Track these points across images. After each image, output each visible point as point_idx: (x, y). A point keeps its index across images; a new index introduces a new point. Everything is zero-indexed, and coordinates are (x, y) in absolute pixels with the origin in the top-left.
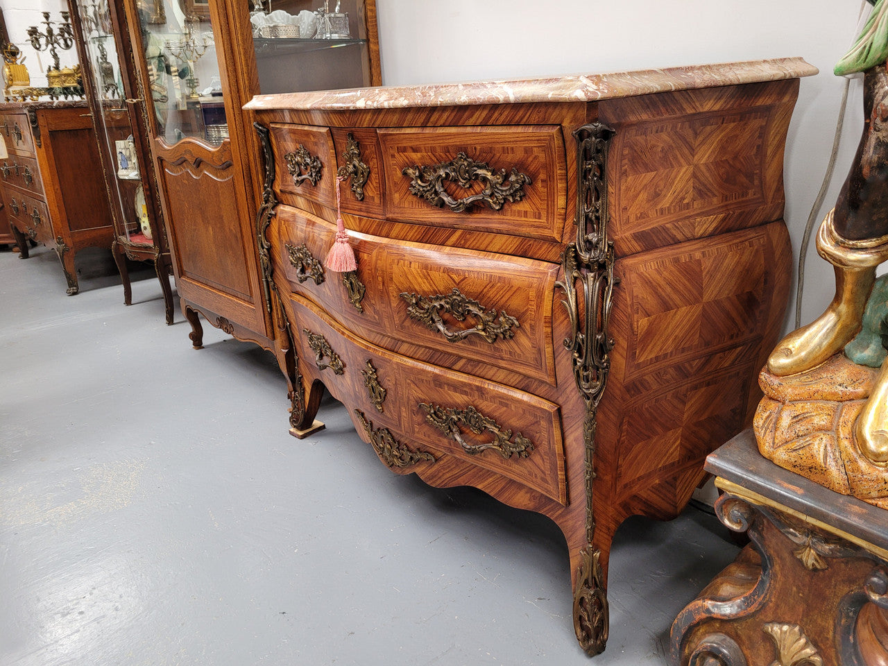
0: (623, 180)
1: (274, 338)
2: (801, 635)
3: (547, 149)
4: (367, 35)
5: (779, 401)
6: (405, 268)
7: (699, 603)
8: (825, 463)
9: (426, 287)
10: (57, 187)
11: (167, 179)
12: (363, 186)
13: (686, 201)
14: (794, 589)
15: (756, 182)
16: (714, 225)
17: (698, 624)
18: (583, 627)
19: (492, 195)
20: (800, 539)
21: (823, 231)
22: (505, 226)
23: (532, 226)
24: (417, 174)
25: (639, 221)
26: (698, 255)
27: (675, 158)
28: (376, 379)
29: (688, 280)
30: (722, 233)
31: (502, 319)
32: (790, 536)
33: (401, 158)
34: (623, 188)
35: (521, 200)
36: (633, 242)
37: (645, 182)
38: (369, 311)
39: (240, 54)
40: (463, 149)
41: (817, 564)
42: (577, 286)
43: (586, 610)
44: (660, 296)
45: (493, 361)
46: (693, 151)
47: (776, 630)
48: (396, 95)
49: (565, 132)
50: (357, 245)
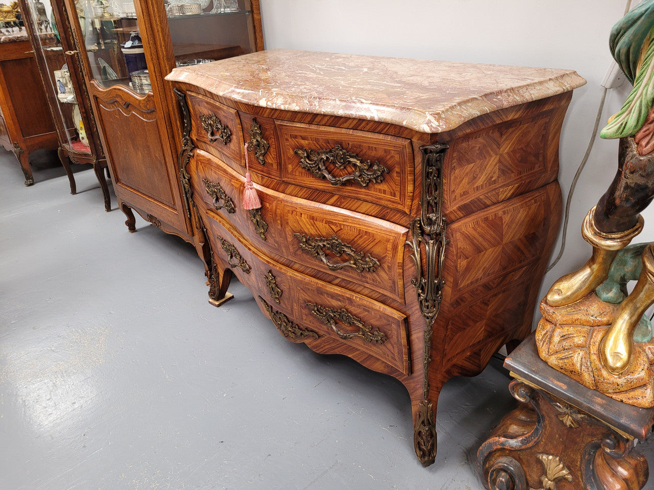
0: (452, 173)
1: (193, 235)
2: (560, 463)
3: (401, 153)
4: (252, 7)
5: (553, 324)
6: (298, 217)
7: (497, 439)
8: (581, 370)
9: (313, 232)
10: (10, 104)
11: (102, 113)
12: (264, 155)
13: (493, 179)
14: (557, 436)
15: (541, 159)
16: (511, 192)
17: (496, 451)
18: (420, 449)
19: (360, 176)
20: (563, 409)
21: (587, 223)
22: (370, 197)
23: (389, 201)
24: (305, 155)
25: (462, 198)
26: (500, 213)
27: (488, 152)
28: (275, 283)
29: (494, 232)
30: (516, 196)
31: (367, 259)
32: (556, 407)
33: (292, 142)
34: (452, 178)
35: (381, 182)
36: (458, 212)
37: (467, 171)
38: (270, 240)
39: (158, 31)
40: (340, 144)
41: (572, 425)
42: (421, 246)
43: (422, 439)
44: (474, 245)
45: (361, 283)
46: (499, 145)
47: (544, 457)
48: (289, 100)
49: (414, 144)
50: (261, 196)
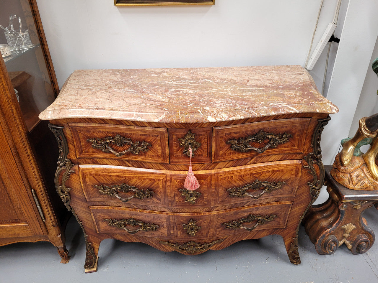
2: (352, 224)
3: (303, 125)
5: (349, 173)
6: (229, 179)
7: (326, 231)
9: (241, 183)
12: (195, 151)
18: (294, 259)
19: (273, 143)
20: (357, 204)
22: (278, 152)
23: (291, 150)
24: (237, 142)
28: (195, 225)
31: (278, 184)
33: (226, 137)
35: (287, 142)
38: (200, 202)
40: (262, 130)
42: (314, 166)
43: (295, 253)
47: (345, 226)
50: (198, 177)
